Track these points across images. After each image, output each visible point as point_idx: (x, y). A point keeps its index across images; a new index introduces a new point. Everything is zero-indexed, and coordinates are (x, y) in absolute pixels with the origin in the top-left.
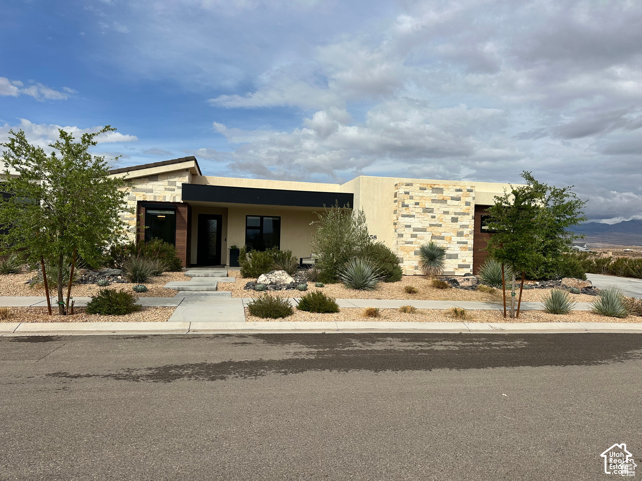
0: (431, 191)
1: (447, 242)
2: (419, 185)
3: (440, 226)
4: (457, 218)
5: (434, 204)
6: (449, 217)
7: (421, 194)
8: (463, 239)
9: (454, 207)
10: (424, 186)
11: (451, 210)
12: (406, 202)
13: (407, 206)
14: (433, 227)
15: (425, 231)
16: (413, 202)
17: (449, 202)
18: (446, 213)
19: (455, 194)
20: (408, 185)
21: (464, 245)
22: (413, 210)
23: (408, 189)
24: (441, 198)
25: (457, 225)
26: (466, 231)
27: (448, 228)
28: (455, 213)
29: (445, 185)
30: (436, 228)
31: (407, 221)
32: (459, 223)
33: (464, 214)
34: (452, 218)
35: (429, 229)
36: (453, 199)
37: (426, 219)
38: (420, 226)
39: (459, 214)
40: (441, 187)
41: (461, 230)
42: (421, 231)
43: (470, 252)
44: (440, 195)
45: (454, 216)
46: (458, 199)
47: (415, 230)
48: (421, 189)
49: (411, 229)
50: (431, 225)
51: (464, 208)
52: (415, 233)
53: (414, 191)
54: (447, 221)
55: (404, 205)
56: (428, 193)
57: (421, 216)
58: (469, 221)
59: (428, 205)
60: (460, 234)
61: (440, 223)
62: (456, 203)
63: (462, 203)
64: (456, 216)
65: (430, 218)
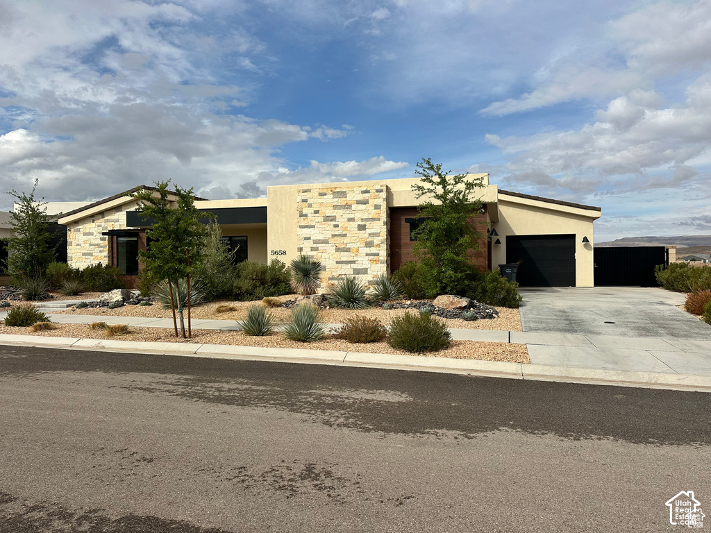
0: (332, 196)
1: (354, 255)
2: (317, 190)
3: (345, 235)
4: (365, 225)
5: (336, 211)
6: (355, 225)
7: (320, 201)
8: (374, 250)
9: (360, 212)
10: (324, 191)
11: (358, 216)
12: (304, 212)
13: (306, 215)
14: (336, 238)
15: (328, 243)
16: (311, 210)
17: (354, 207)
18: (351, 220)
19: (361, 197)
20: (305, 191)
21: (376, 258)
22: (312, 219)
23: (306, 196)
24: (344, 203)
25: (364, 235)
26: (377, 240)
27: (354, 238)
28: (362, 220)
29: (348, 188)
30: (339, 239)
31: (306, 232)
32: (368, 231)
33: (373, 219)
34: (358, 225)
35: (332, 240)
36: (359, 202)
37: (328, 228)
38: (321, 237)
39: (367, 220)
40: (344, 190)
41: (370, 239)
42: (322, 243)
43: (382, 265)
44: (344, 199)
45: (360, 223)
46: (366, 202)
47: (316, 242)
48: (321, 194)
49: (311, 241)
50: (334, 236)
51: (373, 213)
52: (315, 245)
53: (313, 198)
54: (352, 230)
55: (301, 215)
56: (329, 198)
57: (322, 226)
58: (380, 228)
59: (329, 212)
60: (369, 244)
61: (344, 233)
62: (363, 207)
63: (370, 207)
64: (364, 223)
65: (332, 227)
